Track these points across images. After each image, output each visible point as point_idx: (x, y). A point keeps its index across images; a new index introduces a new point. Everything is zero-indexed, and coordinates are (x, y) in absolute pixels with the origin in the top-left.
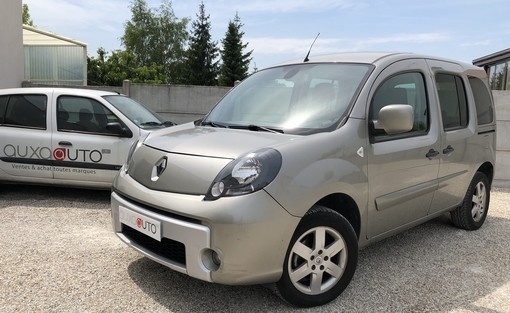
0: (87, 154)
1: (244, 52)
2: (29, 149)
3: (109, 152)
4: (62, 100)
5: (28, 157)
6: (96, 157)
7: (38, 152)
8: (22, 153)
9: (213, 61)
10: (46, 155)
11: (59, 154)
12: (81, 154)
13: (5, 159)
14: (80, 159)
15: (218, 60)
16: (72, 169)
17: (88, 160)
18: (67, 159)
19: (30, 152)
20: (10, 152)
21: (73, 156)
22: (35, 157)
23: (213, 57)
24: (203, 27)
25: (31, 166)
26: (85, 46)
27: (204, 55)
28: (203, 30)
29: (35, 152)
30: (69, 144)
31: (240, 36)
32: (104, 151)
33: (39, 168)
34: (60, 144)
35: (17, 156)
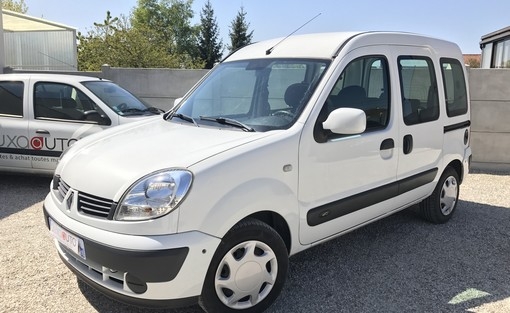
0: (65, 142)
2: (6, 137)
4: (39, 86)
5: (5, 146)
7: (15, 141)
10: (23, 144)
11: (37, 143)
12: (59, 142)
14: (58, 148)
16: (50, 158)
18: (44, 148)
19: (7, 141)
21: (51, 145)
22: (12, 146)
25: (8, 155)
29: (12, 141)
30: (47, 133)
33: (16, 158)
34: (38, 132)
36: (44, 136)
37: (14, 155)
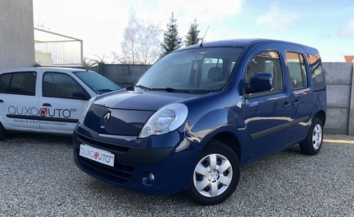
0: (61, 112)
2: (24, 109)
3: (75, 110)
5: (23, 114)
6: (66, 114)
7: (29, 111)
8: (19, 112)
10: (35, 113)
11: (43, 112)
12: (57, 112)
13: (8, 116)
14: (56, 116)
16: (51, 122)
17: (62, 116)
18: (48, 116)
19: (25, 111)
20: (12, 112)
21: (52, 114)
22: (28, 114)
23: (180, 46)
24: (173, 26)
25: (25, 120)
26: (81, 41)
27: (174, 45)
28: (173, 29)
29: (27, 111)
30: (49, 105)
32: (72, 110)
33: (30, 122)
34: (44, 105)
35: (17, 114)
36: (48, 108)
37: (28, 120)
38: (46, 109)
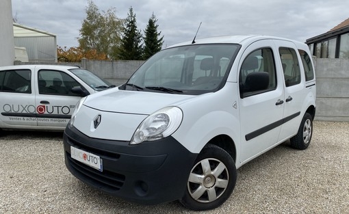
0: (60, 109)
1: (159, 38)
2: (20, 107)
3: (74, 107)
4: (41, 73)
5: (20, 112)
6: (66, 111)
7: (26, 109)
8: (16, 110)
9: (139, 45)
10: (32, 110)
11: (41, 110)
12: (56, 109)
13: (3, 114)
14: (55, 112)
15: (142, 43)
16: (50, 119)
17: (61, 113)
18: (46, 113)
19: (21, 109)
20: (7, 109)
21: (50, 111)
22: (24, 112)
23: (139, 42)
24: (132, 22)
25: (22, 118)
26: (55, 37)
27: (133, 40)
28: (132, 24)
29: (24, 109)
30: (47, 103)
31: (156, 27)
32: (71, 106)
33: (27, 120)
34: (42, 102)
35: (13, 112)
36: (46, 105)
37: (26, 118)
38: (44, 107)
